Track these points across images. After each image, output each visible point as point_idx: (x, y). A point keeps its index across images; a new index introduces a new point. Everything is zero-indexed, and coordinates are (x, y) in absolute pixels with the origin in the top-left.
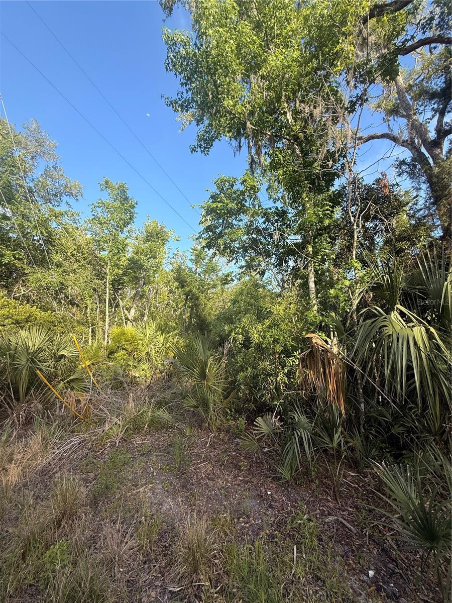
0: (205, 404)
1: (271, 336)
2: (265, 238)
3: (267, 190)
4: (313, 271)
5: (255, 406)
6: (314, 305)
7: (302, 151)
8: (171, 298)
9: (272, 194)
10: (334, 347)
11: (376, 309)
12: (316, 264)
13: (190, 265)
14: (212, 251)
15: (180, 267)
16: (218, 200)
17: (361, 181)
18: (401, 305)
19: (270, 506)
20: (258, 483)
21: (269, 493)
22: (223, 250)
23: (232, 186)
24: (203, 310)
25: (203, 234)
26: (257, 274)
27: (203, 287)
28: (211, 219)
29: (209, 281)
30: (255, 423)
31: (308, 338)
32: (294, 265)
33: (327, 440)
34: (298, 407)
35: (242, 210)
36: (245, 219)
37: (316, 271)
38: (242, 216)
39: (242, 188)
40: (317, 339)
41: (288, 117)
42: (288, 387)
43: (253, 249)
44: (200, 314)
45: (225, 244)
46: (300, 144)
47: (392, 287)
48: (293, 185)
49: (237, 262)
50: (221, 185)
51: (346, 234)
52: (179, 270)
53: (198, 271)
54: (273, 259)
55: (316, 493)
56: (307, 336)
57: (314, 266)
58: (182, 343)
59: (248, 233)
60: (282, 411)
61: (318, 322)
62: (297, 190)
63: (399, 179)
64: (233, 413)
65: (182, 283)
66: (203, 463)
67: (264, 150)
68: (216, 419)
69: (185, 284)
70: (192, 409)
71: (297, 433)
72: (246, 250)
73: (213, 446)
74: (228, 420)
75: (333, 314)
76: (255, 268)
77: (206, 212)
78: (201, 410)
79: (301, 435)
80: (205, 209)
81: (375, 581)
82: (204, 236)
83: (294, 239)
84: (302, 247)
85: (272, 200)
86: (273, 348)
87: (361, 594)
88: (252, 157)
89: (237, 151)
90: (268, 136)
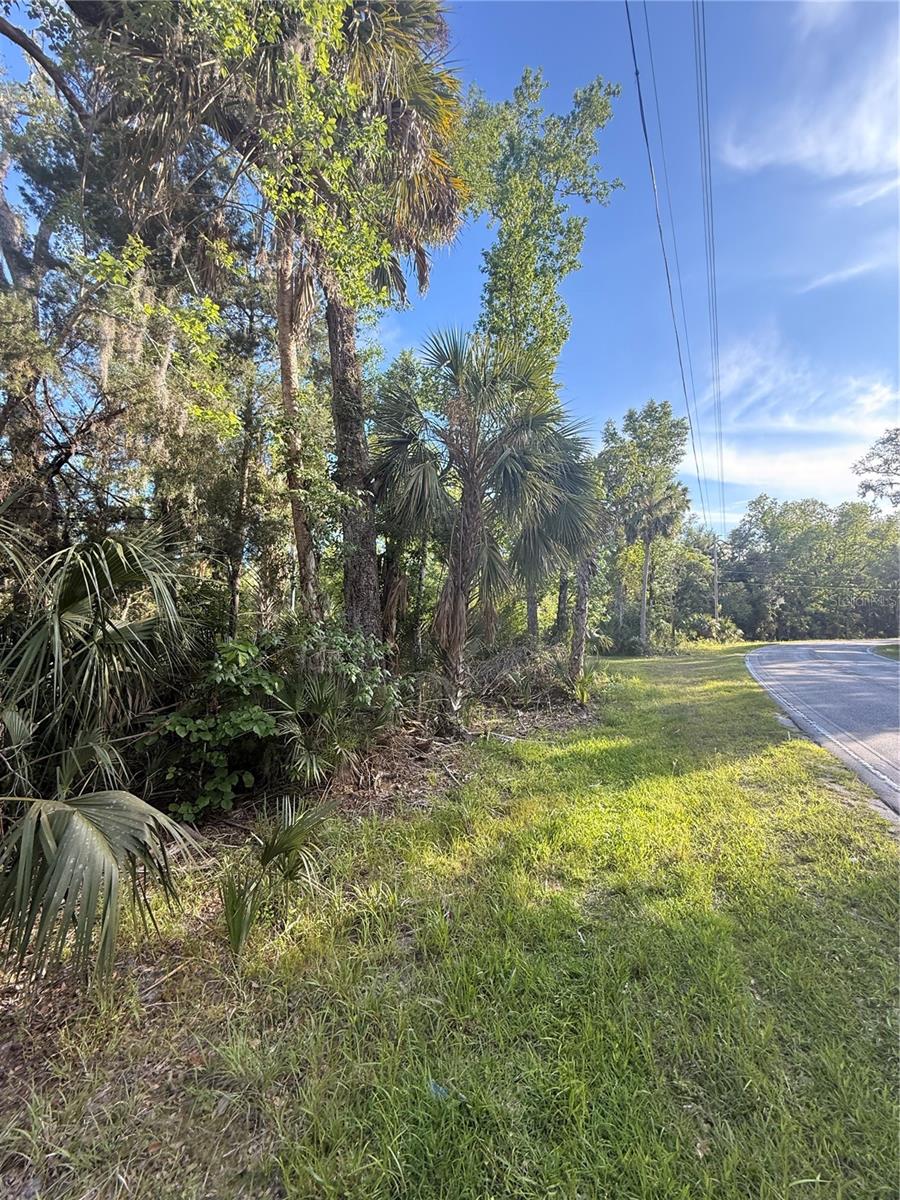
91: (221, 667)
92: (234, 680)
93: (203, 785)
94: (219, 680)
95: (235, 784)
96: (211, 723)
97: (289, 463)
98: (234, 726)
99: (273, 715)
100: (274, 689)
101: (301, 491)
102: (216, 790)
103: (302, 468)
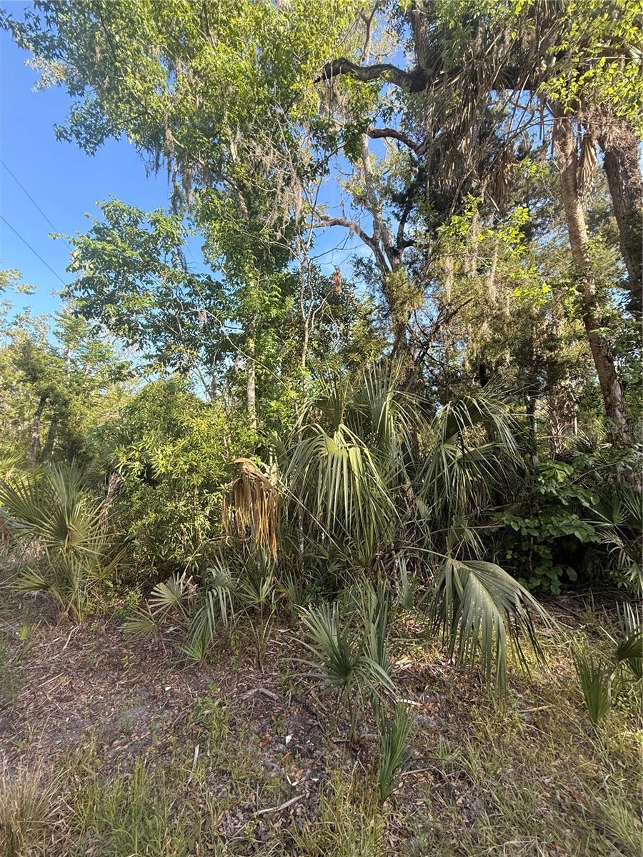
0: (64, 580)
1: (185, 463)
2: (191, 319)
3: (203, 248)
4: (254, 375)
5: (158, 570)
6: (253, 420)
7: (249, 208)
8: (6, 398)
9: (211, 256)
10: (273, 475)
11: (316, 427)
12: (258, 366)
13: (54, 342)
14: (94, 322)
15: (29, 344)
16: (108, 238)
17: (318, 270)
18: (346, 425)
19: (168, 707)
20: (151, 681)
21: (167, 689)
22: (116, 325)
23: (136, 223)
24: (78, 423)
25: (76, 289)
26: (176, 371)
27: (79, 385)
28: (92, 266)
29: (93, 375)
30: (152, 593)
31: (238, 464)
32: (232, 364)
33: (253, 594)
34: (220, 559)
35: (150, 265)
36: (159, 281)
37: (258, 376)
38: (151, 276)
39: (152, 231)
40: (251, 465)
41: (233, 151)
42: (210, 534)
43: (170, 332)
44: (69, 431)
45: (119, 314)
46: (246, 195)
47: (336, 402)
48: (233, 248)
49: (141, 347)
50: (115, 215)
51: (298, 332)
52: (27, 348)
53: (69, 355)
54: (202, 352)
55: (234, 668)
56: (237, 461)
57: (256, 368)
58: (24, 479)
59: (161, 305)
60: (198, 569)
61: (253, 443)
62: (237, 259)
63: (356, 279)
64: (118, 586)
65: (33, 374)
66: (52, 677)
67: (194, 185)
68: (86, 601)
69: (40, 375)
70: (35, 593)
71: (213, 595)
72: (158, 331)
73: (75, 646)
74: (108, 599)
75: (275, 434)
76: (173, 362)
77: (83, 252)
78: (55, 592)
79: (218, 596)
80: (80, 247)
81: (292, 747)
82: (78, 294)
83: (233, 327)
84: (242, 340)
85: (209, 265)
86: (188, 480)
87: (273, 767)
88: (176, 187)
89: (152, 169)
90: (200, 166)
91: (543, 481)
92: (555, 492)
93: (534, 568)
94: (543, 491)
95: (561, 575)
96: (536, 523)
97: (586, 308)
98: (556, 528)
99: (593, 524)
100: (590, 502)
101: (602, 329)
102: (545, 575)
103: (599, 309)
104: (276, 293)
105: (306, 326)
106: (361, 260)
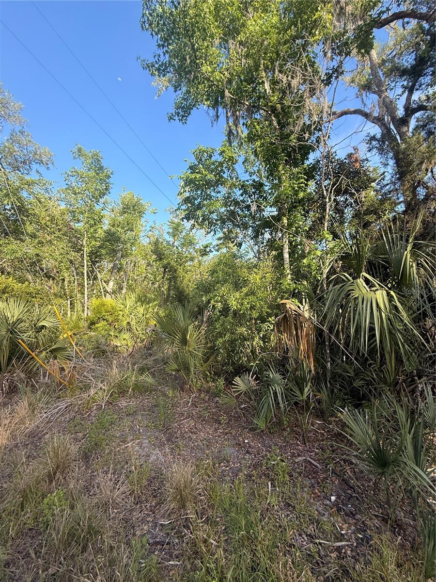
0: (187, 368)
1: (248, 303)
2: (243, 211)
3: (244, 162)
4: (287, 242)
5: (233, 368)
6: (288, 274)
7: (279, 123)
8: (149, 271)
9: (249, 167)
10: (305, 312)
11: (345, 276)
12: (291, 236)
13: (168, 238)
14: (191, 223)
15: (157, 240)
16: (197, 171)
17: (334, 155)
18: (366, 273)
19: (248, 452)
20: (236, 434)
21: (246, 441)
22: (202, 222)
23: (211, 157)
24: (182, 282)
25: (182, 205)
26: (234, 246)
27: (181, 260)
28: (189, 190)
29: (186, 254)
30: (233, 382)
31: (283, 304)
32: (270, 237)
33: (298, 393)
34: (272, 366)
35: (220, 181)
36: (223, 190)
37: (290, 243)
38: (220, 188)
39: (220, 159)
40: (291, 305)
41: (266, 88)
42: (263, 350)
43: (231, 221)
44: (178, 286)
45: (203, 216)
46: (277, 116)
47: (358, 256)
48: (270, 157)
49: (215, 233)
50: (199, 156)
51: (319, 207)
52: (156, 243)
53: (175, 244)
54: (250, 231)
55: (287, 439)
56: (282, 302)
57: (289, 237)
58: (162, 313)
59: (226, 205)
60: (258, 371)
61: (292, 290)
62: (274, 162)
63: (369, 155)
64: (212, 375)
65: (160, 256)
66: (186, 419)
67: (241, 121)
68: (197, 381)
69: (163, 257)
70: (174, 373)
71: (272, 388)
72: (223, 222)
73: (194, 405)
74: (208, 382)
75: (305, 283)
76: (233, 240)
77: (185, 183)
78: (182, 373)
79: (276, 390)
80: (183, 180)
81: (336, 504)
82: (183, 207)
83: (270, 211)
84: (278, 219)
85: (248, 173)
86: (250, 314)
87: (324, 514)
88: (230, 127)
89: (215, 120)
90: (246, 107)
104: (303, 180)
105: (327, 200)
106: (374, 137)
